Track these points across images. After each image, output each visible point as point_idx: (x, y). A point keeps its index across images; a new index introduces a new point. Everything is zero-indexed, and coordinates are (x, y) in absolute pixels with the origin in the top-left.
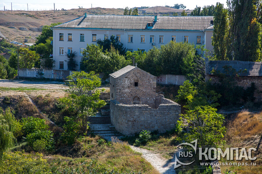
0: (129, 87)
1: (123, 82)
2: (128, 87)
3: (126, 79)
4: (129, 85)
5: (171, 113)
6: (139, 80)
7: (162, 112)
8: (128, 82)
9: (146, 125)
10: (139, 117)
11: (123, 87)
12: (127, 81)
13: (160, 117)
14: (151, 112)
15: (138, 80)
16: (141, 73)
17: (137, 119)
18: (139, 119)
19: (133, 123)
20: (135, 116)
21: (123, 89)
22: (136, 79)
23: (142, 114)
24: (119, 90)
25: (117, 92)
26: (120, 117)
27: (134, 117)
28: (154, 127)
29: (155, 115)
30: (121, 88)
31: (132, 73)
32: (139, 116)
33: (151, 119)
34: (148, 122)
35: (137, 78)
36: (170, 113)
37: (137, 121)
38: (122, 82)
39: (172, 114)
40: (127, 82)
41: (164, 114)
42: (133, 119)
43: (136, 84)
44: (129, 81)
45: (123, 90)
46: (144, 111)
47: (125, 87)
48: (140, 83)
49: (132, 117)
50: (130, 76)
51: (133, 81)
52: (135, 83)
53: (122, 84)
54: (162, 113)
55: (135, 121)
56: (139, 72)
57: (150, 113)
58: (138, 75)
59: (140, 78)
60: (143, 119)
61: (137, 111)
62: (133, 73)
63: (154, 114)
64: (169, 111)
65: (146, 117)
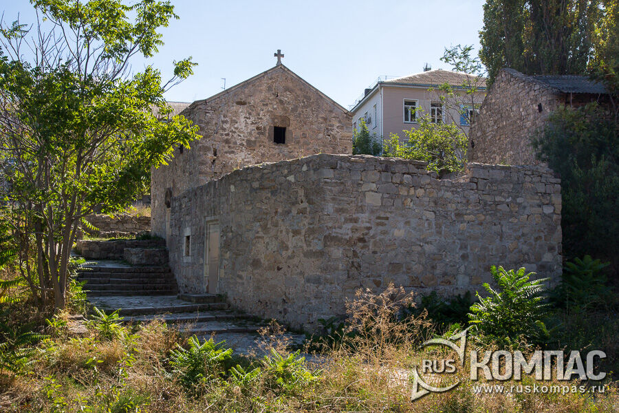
0: (250, 145)
1: (226, 122)
2: (249, 142)
3: (241, 109)
4: (250, 134)
5: (525, 207)
6: (292, 118)
7: (488, 198)
8: (247, 123)
9: (417, 268)
10: (382, 221)
11: (227, 142)
12: (242, 120)
13: (481, 224)
14: (440, 194)
15: (285, 119)
16: (299, 92)
17: (372, 232)
18: (384, 233)
19: (350, 254)
20: (363, 212)
21: (226, 149)
22: (280, 112)
23: (398, 202)
24: (210, 155)
25: (202, 163)
26: (265, 228)
27: (356, 221)
28: (454, 276)
29: (458, 215)
30: (219, 146)
31: (264, 87)
32: (382, 215)
33: (439, 233)
34: (427, 248)
35: (284, 109)
36: (519, 204)
37: (375, 244)
38: (223, 122)
39: (527, 212)
40: (243, 124)
41: (497, 210)
42: (354, 230)
43: (279, 135)
44: (252, 119)
45: (229, 156)
46: (409, 186)
47: (235, 143)
48: (293, 131)
49: (346, 221)
50: (257, 100)
51: (266, 122)
52: (275, 127)
53: (224, 130)
54: (486, 204)
55: (361, 240)
56: (290, 85)
57: (436, 203)
58: (287, 97)
59: (295, 110)
60: (399, 233)
61: (374, 186)
62: (270, 88)
63: (452, 207)
64: (515, 198)
65: (414, 222)
